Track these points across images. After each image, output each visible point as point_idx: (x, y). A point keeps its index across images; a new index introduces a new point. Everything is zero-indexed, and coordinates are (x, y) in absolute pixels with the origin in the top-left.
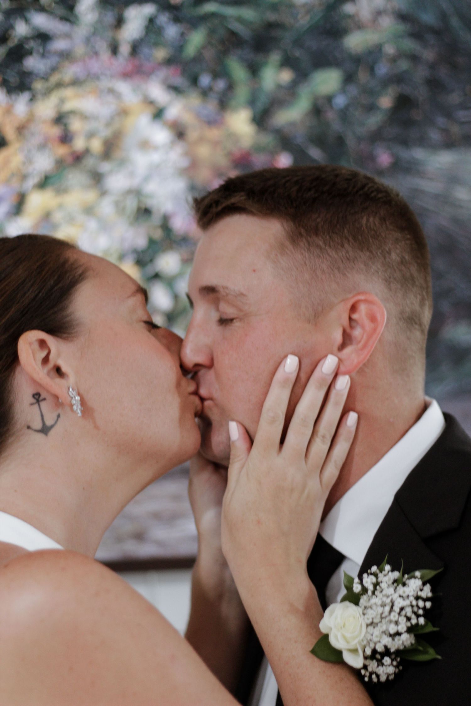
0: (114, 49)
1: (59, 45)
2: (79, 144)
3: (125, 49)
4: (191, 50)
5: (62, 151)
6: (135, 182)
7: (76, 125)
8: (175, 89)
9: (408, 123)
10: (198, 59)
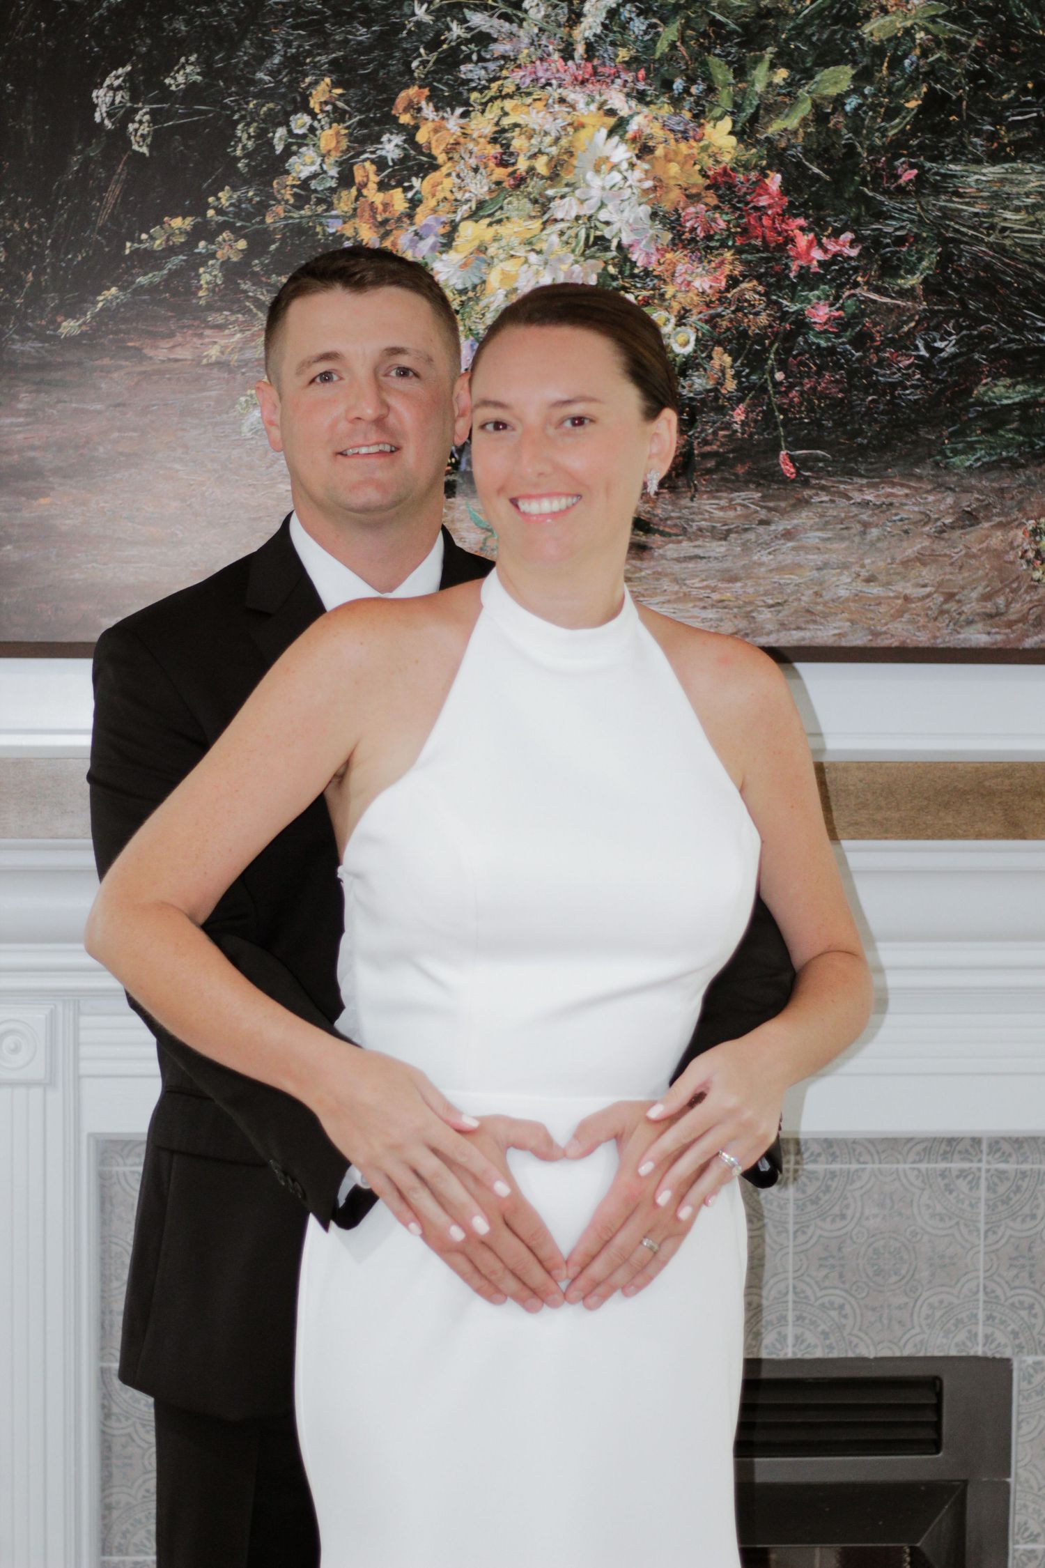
0: (567, 54)
1: (499, 48)
2: (522, 165)
3: (580, 49)
4: (662, 47)
5: (500, 173)
6: (586, 210)
7: (518, 143)
8: (641, 97)
9: (944, 129)
10: (669, 58)
